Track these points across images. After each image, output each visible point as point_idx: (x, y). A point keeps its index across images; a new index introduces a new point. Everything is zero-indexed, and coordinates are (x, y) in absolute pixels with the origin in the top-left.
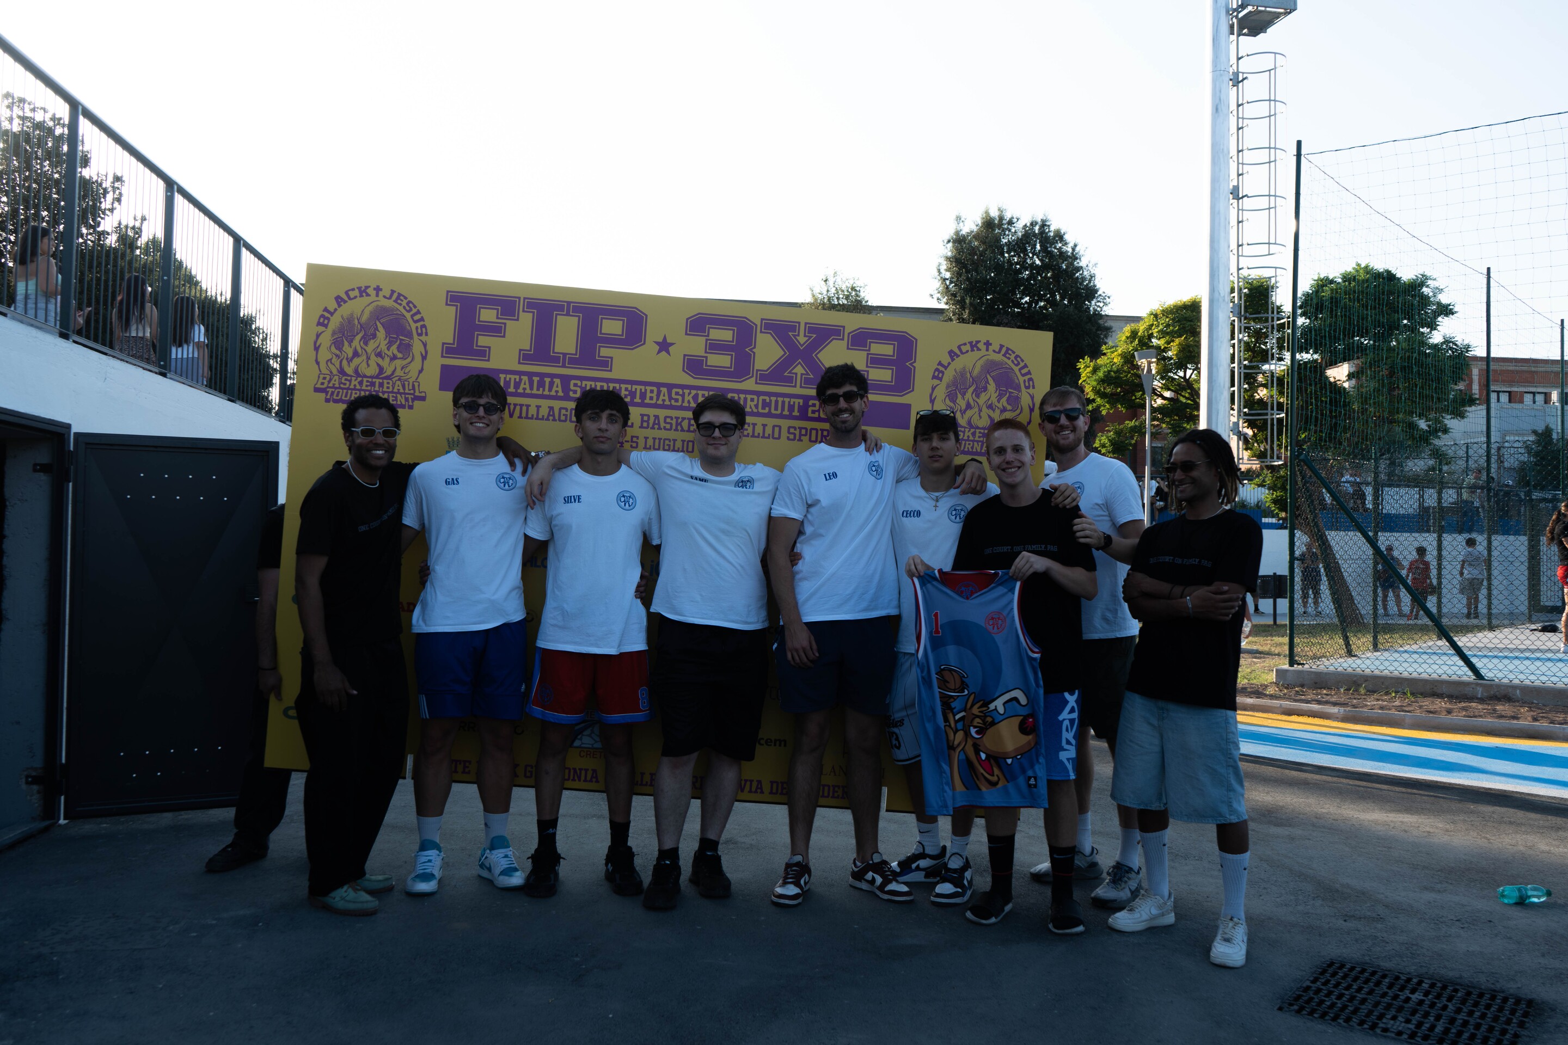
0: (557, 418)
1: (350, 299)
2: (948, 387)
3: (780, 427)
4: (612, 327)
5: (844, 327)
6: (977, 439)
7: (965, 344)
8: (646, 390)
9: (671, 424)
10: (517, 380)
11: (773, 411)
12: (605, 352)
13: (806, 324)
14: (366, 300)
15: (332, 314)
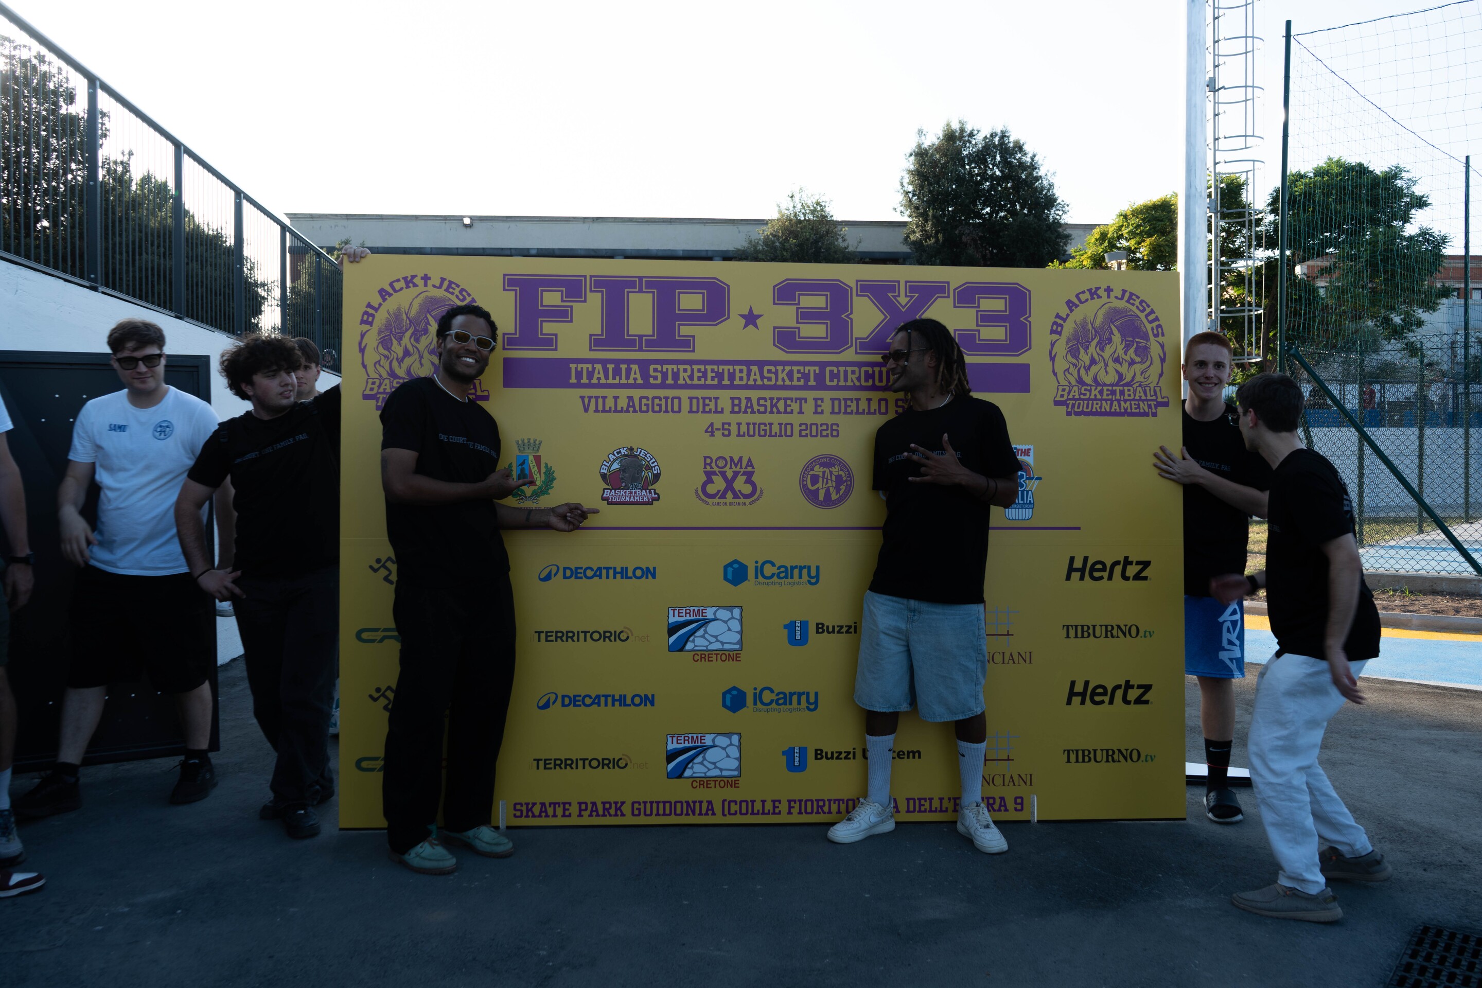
0: (637, 408)
1: (395, 291)
2: (1068, 341)
3: (886, 400)
4: (691, 302)
5: (948, 283)
6: (1105, 397)
7: (1084, 292)
8: (734, 370)
9: (765, 406)
10: (590, 369)
11: (877, 383)
12: (686, 330)
13: (906, 282)
14: (413, 291)
15: (376, 310)
